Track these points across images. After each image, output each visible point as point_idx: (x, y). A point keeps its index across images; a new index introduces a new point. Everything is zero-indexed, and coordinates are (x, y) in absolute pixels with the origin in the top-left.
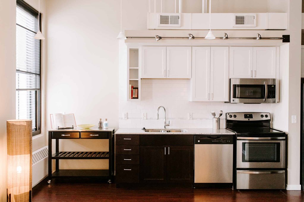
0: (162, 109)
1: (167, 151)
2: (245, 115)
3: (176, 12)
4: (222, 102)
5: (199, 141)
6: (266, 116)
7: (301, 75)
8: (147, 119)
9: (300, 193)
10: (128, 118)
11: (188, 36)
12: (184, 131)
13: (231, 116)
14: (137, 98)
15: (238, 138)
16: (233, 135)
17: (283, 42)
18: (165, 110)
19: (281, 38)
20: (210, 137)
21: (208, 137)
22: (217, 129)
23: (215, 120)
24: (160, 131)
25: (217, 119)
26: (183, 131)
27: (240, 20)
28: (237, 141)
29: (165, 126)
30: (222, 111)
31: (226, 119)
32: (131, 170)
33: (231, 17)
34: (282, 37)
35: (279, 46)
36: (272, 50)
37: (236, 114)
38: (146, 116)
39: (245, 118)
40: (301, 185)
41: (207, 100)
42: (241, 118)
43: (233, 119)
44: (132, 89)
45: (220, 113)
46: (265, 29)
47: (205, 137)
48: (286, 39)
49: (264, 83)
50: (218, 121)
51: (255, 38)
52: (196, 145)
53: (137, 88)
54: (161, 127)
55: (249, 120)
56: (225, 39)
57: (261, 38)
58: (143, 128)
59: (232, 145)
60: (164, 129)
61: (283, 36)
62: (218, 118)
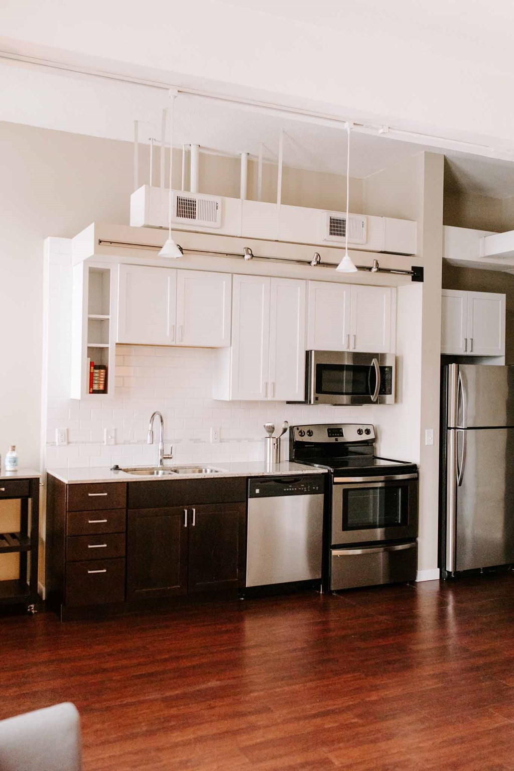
0: (157, 417)
1: (191, 517)
2: (328, 430)
3: (185, 190)
4: (282, 402)
5: (257, 491)
6: (368, 432)
7: (441, 348)
8: (116, 444)
9: (437, 584)
10: (69, 443)
11: (243, 252)
12: (208, 471)
13: (302, 434)
14: (105, 391)
15: (336, 480)
16: (323, 474)
17: (412, 280)
18: (162, 421)
19: (408, 273)
20: (280, 480)
21: (276, 481)
22: (275, 462)
23: (270, 442)
24: (155, 471)
25: (275, 440)
26: (206, 471)
27: (337, 227)
28: (334, 486)
29: (161, 461)
30: (286, 422)
31: (290, 440)
32: (105, 571)
33: (321, 219)
34: (410, 269)
35: (396, 287)
36: (384, 295)
37: (312, 429)
38: (113, 435)
39: (329, 436)
40: (439, 569)
41: (262, 398)
42: (321, 437)
43: (306, 439)
44: (92, 368)
45: (283, 426)
46: (380, 250)
47: (267, 481)
48: (417, 274)
49: (374, 362)
50: (278, 442)
51: (370, 269)
52: (251, 502)
53: (105, 368)
54: (154, 462)
55: (336, 440)
56: (315, 265)
58: (113, 466)
59: (320, 497)
60: (159, 466)
61: (413, 268)
62: (277, 439)
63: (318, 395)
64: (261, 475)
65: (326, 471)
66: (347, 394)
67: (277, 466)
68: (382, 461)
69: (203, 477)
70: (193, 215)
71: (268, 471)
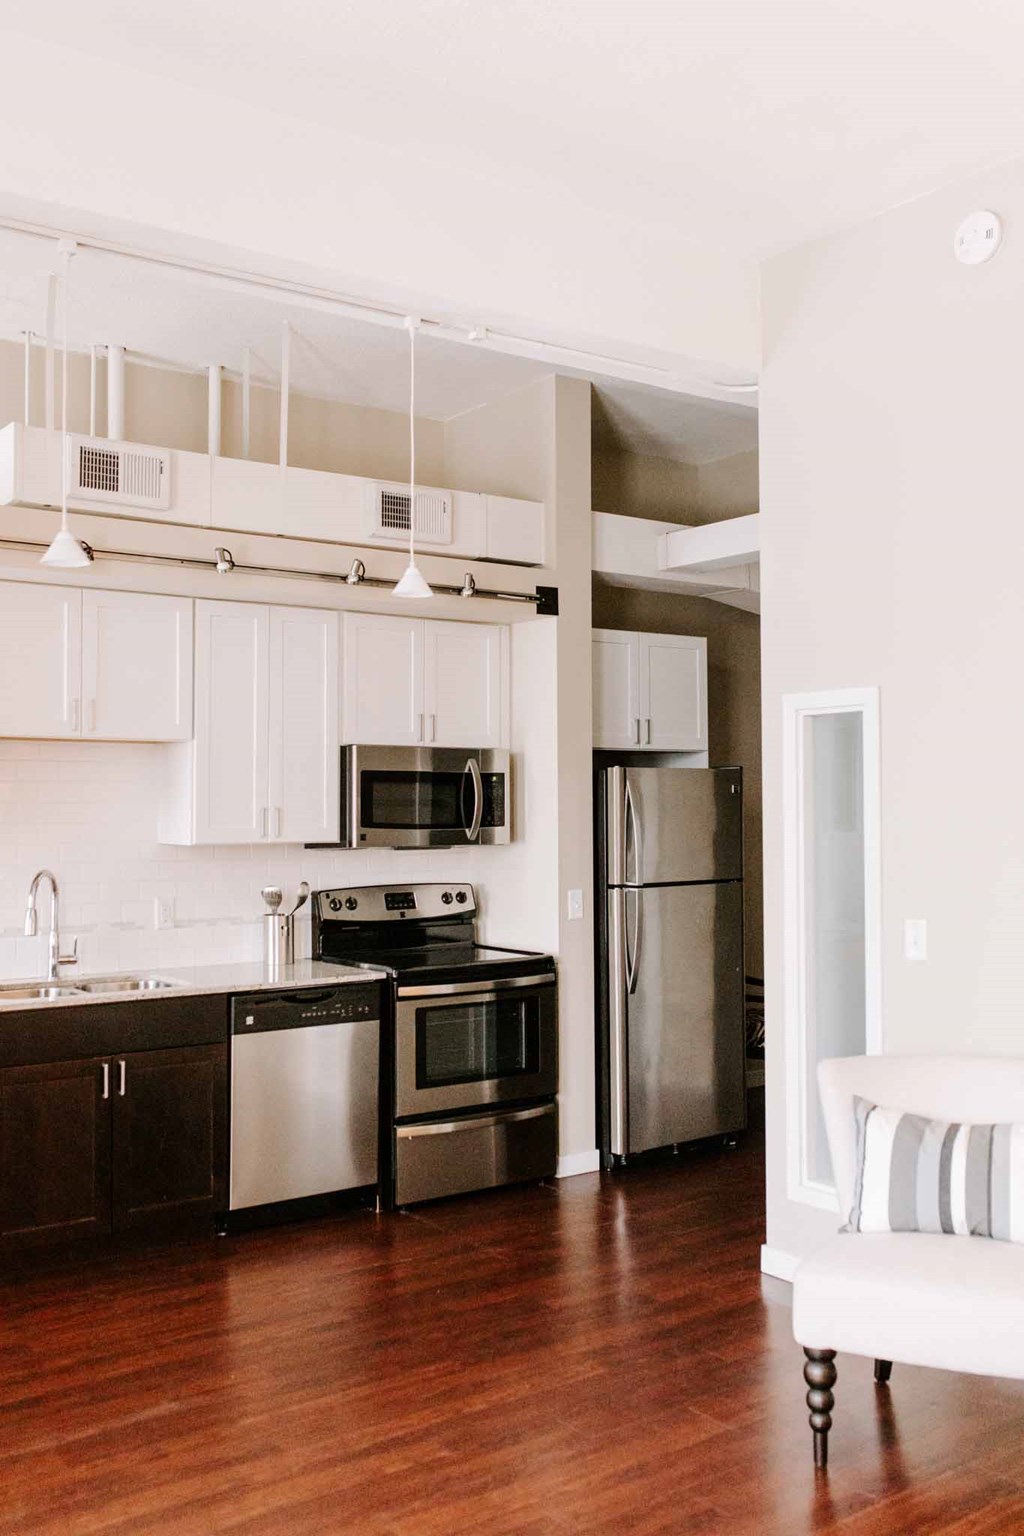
0: (45, 883)
1: (115, 1079)
2: (387, 896)
3: (97, 434)
4: (297, 845)
5: (250, 1020)
6: (462, 898)
7: (594, 737)
9: (596, 1180)
11: (214, 556)
12: (152, 984)
13: (336, 906)
15: (403, 991)
16: (377, 981)
17: (538, 612)
18: (55, 890)
19: (531, 598)
20: (294, 996)
21: (286, 999)
22: (284, 961)
23: (274, 924)
24: (43, 991)
25: (283, 919)
26: (146, 986)
27: (395, 512)
28: (398, 1004)
29: (54, 968)
30: (305, 883)
31: (314, 919)
33: (366, 494)
34: (533, 592)
35: (509, 625)
36: (487, 641)
37: (354, 895)
39: (388, 908)
40: (598, 1151)
41: (256, 839)
42: (373, 911)
43: (345, 915)
45: (300, 892)
46: (477, 556)
47: (269, 1000)
48: (547, 601)
49: (471, 765)
50: (290, 922)
51: (459, 591)
52: (237, 1041)
54: (40, 972)
55: (403, 915)
56: (354, 583)
57: (477, 593)
60: (50, 979)
61: (539, 589)
62: (288, 917)
63: (366, 830)
64: (257, 988)
65: (383, 976)
66: (422, 827)
67: (287, 969)
68: (490, 952)
69: (140, 998)
70: (112, 484)
71: (271, 981)
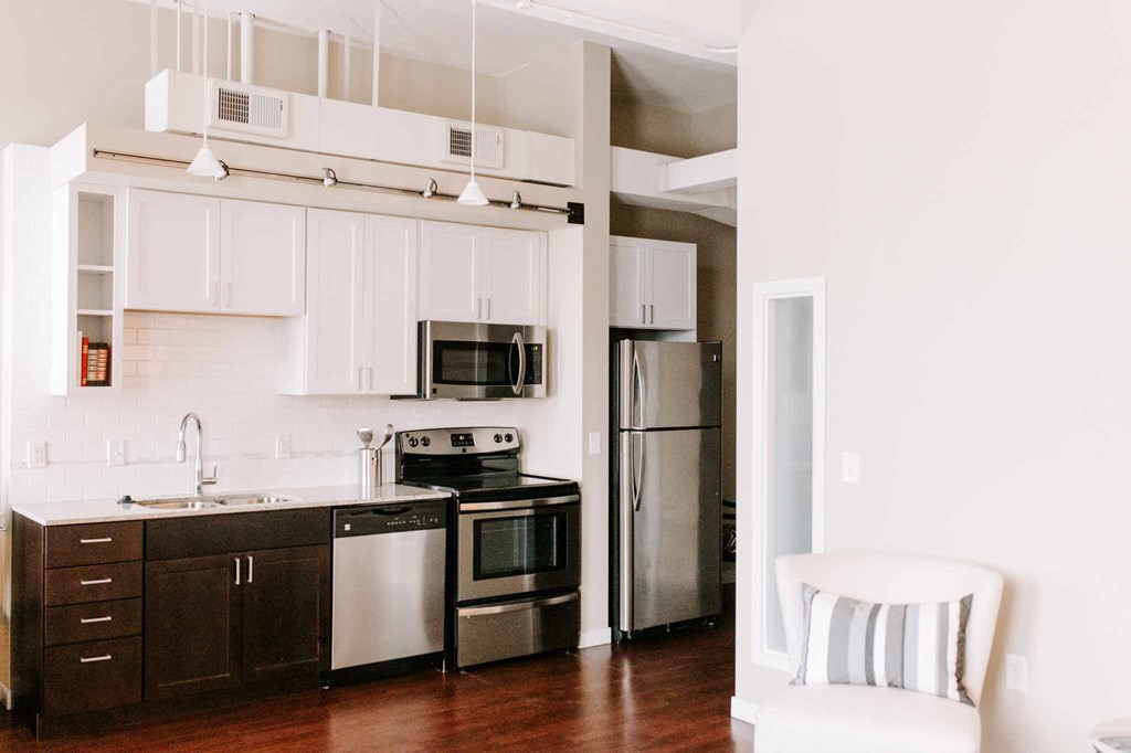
0: (192, 423)
1: (246, 570)
2: (452, 436)
4: (384, 396)
5: (348, 527)
6: (509, 438)
7: (610, 318)
8: (126, 464)
9: (608, 650)
10: (48, 463)
11: (321, 174)
12: (273, 500)
13: (414, 443)
14: (107, 382)
15: (464, 507)
16: (444, 499)
17: (569, 222)
19: (563, 211)
20: (382, 510)
21: (375, 511)
22: (374, 485)
23: (367, 455)
24: (190, 504)
25: (374, 452)
26: (269, 501)
27: (460, 143)
28: (460, 516)
29: (199, 488)
30: (391, 426)
31: (397, 453)
32: (108, 657)
33: (437, 130)
34: (565, 207)
35: (547, 232)
36: (530, 242)
37: (427, 435)
38: (122, 451)
39: (453, 445)
40: (609, 629)
41: (354, 391)
42: (442, 447)
43: (420, 450)
44: (86, 347)
45: (386, 432)
46: (523, 178)
48: (576, 213)
49: (517, 338)
50: (379, 454)
51: (509, 204)
52: (339, 544)
53: (107, 347)
54: (189, 490)
55: (464, 450)
56: (428, 197)
57: (522, 206)
58: (121, 497)
60: (196, 495)
61: (570, 204)
62: (377, 451)
63: (436, 386)
64: (353, 503)
65: (450, 495)
66: (480, 383)
67: (376, 489)
68: (529, 479)
69: (264, 509)
70: (243, 117)
71: (364, 497)
